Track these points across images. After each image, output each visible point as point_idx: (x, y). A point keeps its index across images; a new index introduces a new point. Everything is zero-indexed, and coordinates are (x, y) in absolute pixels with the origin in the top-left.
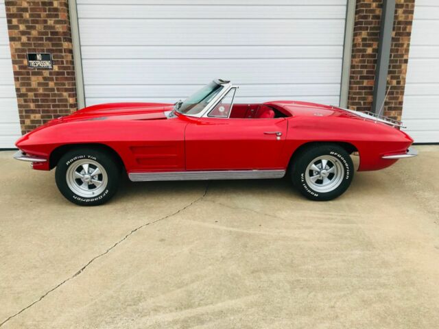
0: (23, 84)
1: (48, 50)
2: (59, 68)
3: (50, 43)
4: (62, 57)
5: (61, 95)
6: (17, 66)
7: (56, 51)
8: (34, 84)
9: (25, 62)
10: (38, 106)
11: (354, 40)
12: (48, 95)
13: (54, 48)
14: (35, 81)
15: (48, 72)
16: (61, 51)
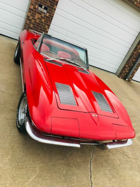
0: (31, 15)
1: (48, 6)
2: (49, 15)
3: (50, 3)
4: (52, 11)
5: (45, 26)
6: (32, 6)
7: (51, 8)
8: (36, 17)
9: (37, 6)
10: (34, 27)
11: (137, 46)
12: (40, 24)
13: (51, 6)
14: (37, 16)
15: (44, 15)
16: (52, 9)
